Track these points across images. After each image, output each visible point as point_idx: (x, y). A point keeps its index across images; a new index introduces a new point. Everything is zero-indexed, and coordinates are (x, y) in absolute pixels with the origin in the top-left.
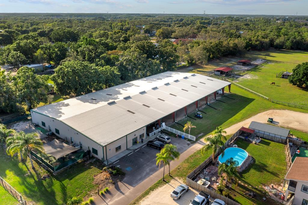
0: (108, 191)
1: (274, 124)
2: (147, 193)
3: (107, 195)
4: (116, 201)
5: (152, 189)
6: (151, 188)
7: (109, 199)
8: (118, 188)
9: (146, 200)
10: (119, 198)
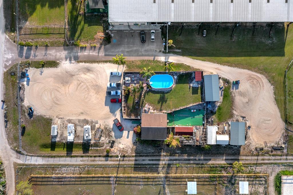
0: (95, 47)
1: (233, 86)
2: (106, 62)
3: (93, 48)
4: (93, 54)
5: (110, 62)
6: (110, 60)
7: (92, 51)
8: (100, 48)
9: (103, 64)
10: (95, 54)
